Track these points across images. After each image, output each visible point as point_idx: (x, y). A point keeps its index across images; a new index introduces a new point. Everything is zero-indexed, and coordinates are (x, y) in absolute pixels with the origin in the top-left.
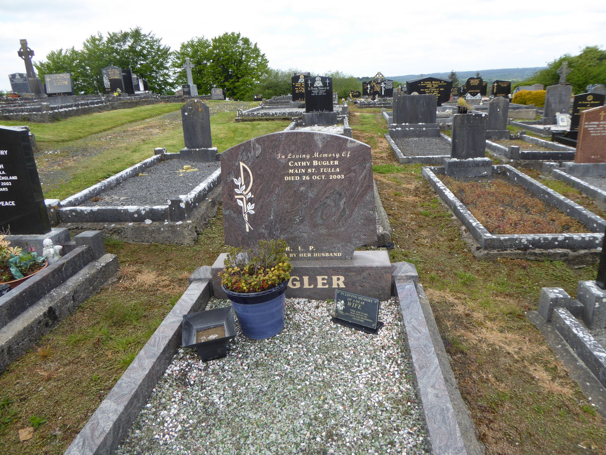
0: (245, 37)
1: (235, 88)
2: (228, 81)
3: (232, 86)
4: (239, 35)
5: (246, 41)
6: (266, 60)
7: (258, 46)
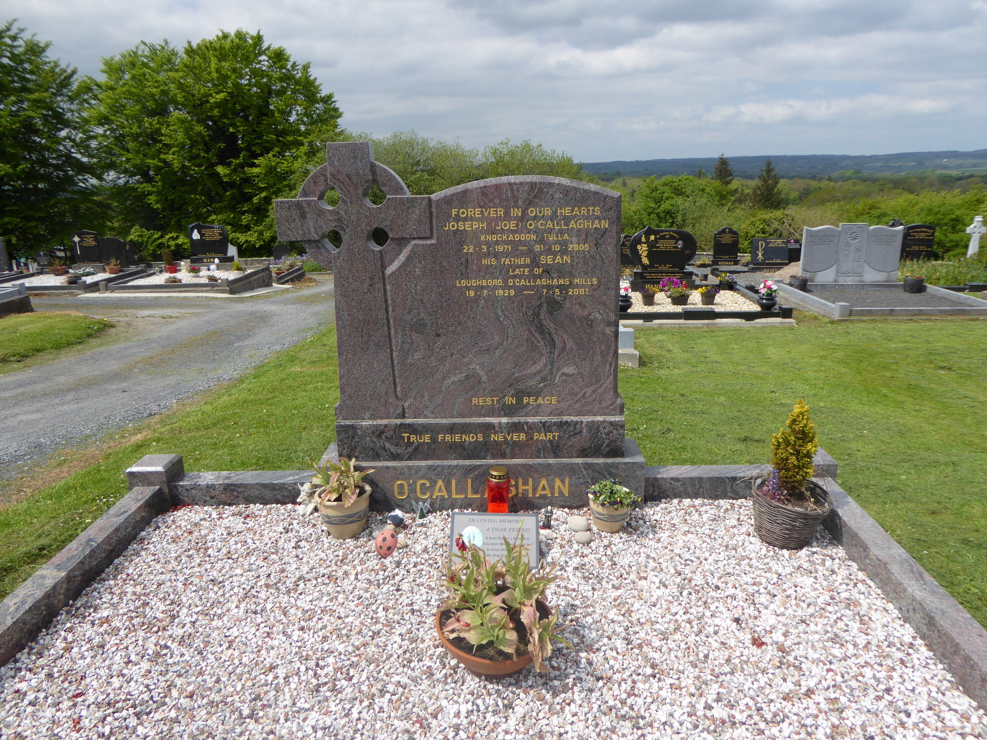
0: (275, 46)
1: (247, 181)
2: (228, 165)
3: (236, 178)
4: (259, 39)
5: (279, 56)
6: (336, 110)
7: (314, 73)
